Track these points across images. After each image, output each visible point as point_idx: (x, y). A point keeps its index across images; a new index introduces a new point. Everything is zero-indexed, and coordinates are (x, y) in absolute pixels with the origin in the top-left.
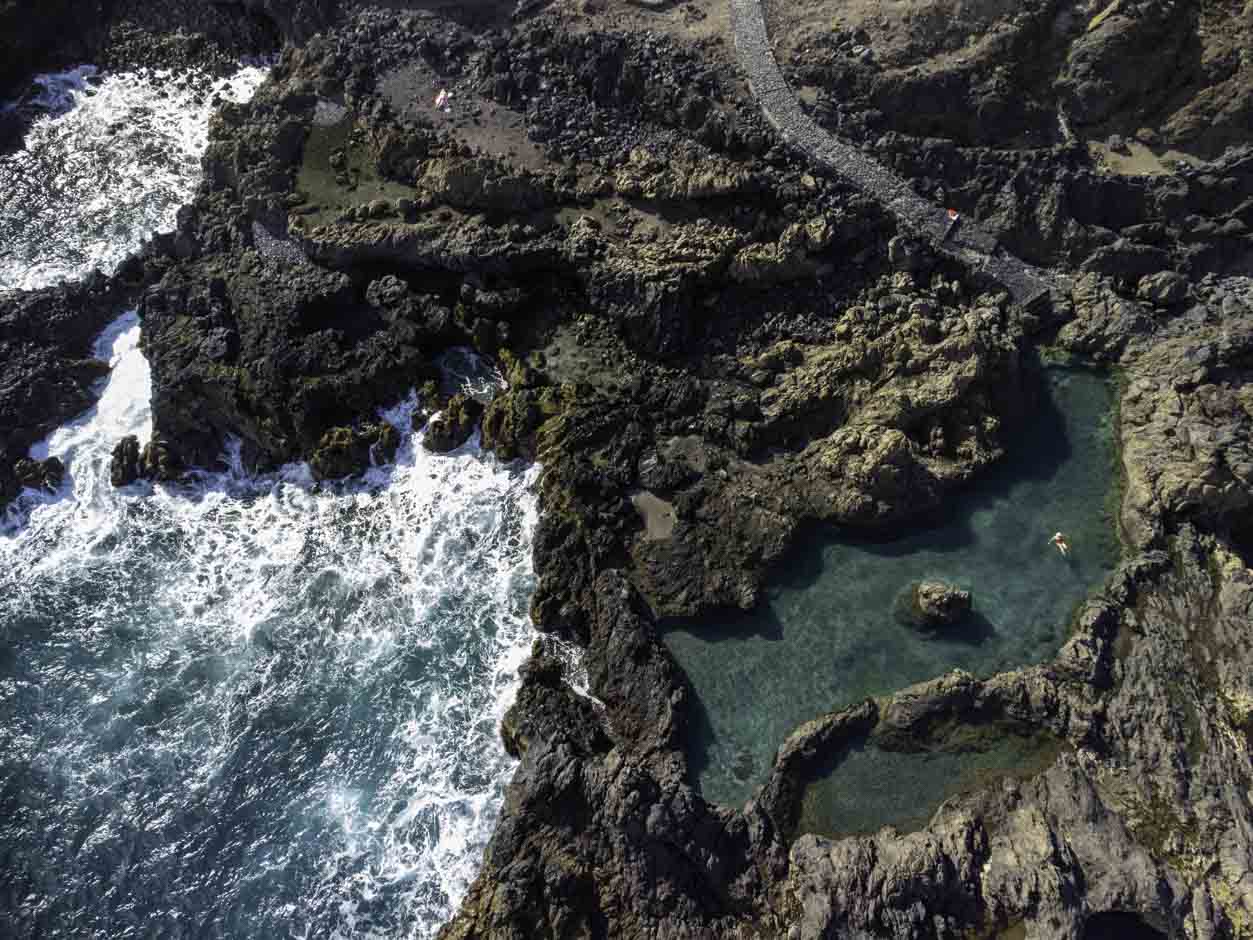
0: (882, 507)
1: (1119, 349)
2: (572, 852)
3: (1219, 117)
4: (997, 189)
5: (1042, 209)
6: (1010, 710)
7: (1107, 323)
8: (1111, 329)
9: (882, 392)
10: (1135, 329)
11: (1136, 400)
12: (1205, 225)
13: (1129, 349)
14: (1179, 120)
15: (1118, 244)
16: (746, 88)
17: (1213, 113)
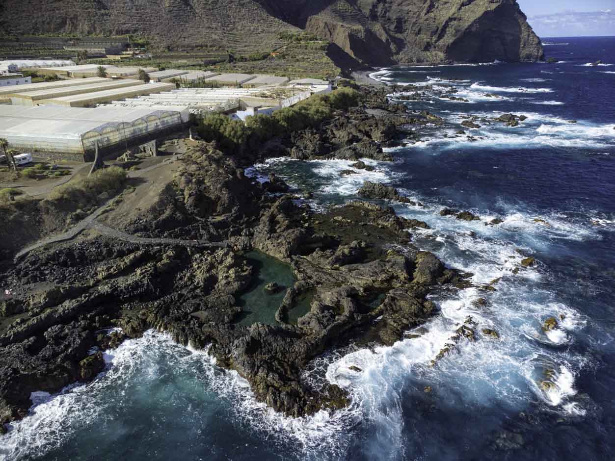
0: (244, 282)
1: (250, 245)
2: (264, 354)
3: (226, 205)
4: (199, 232)
5: (212, 231)
6: (302, 289)
7: (244, 242)
8: (246, 242)
9: (219, 269)
10: (250, 239)
11: (263, 248)
12: (242, 221)
13: (252, 243)
14: (219, 209)
15: (231, 230)
16: (120, 240)
17: (224, 205)
